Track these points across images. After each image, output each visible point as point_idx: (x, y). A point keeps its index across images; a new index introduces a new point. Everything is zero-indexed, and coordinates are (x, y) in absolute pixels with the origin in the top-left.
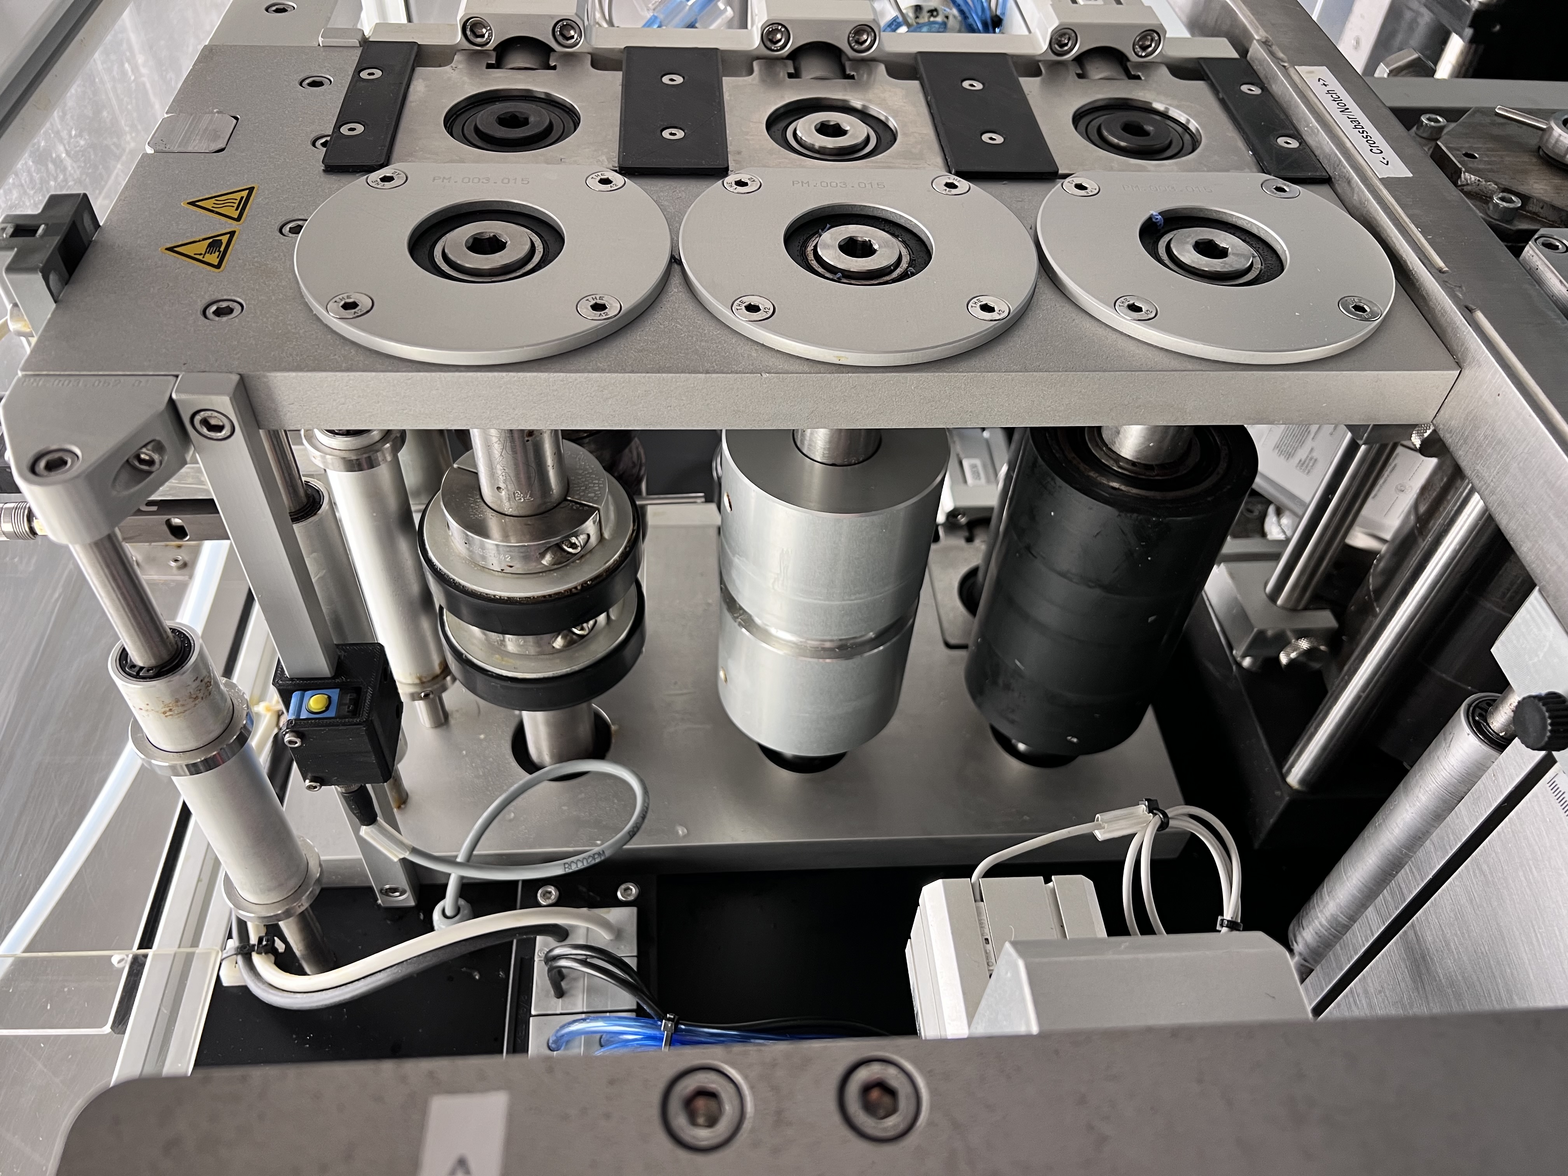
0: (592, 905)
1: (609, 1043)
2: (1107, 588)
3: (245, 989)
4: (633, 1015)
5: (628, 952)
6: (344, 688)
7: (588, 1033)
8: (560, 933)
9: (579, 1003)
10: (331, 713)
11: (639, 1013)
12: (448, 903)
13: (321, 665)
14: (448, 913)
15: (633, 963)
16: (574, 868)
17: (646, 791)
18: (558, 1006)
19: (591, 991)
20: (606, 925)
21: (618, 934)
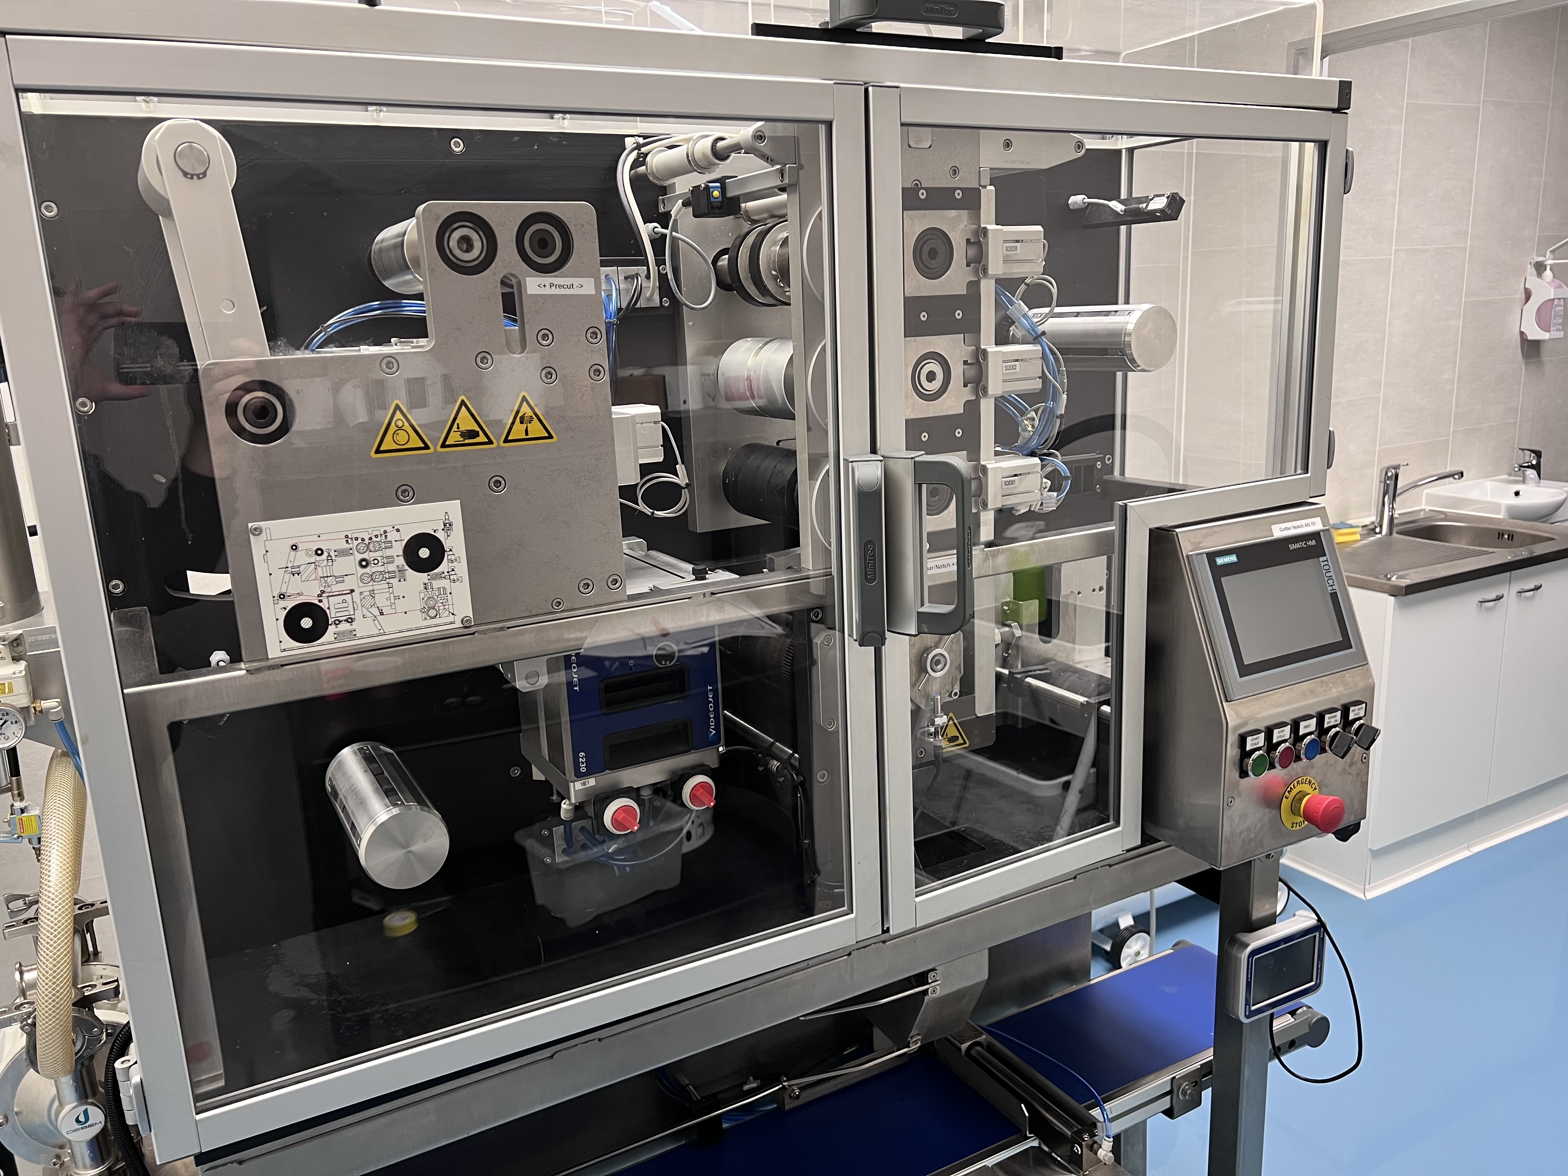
0: (660, 287)
1: (608, 299)
2: (769, 482)
3: (625, 149)
4: (619, 307)
5: (641, 304)
6: (722, 202)
7: (611, 290)
8: (648, 277)
9: (622, 286)
10: (712, 200)
11: (619, 310)
12: (660, 230)
13: (730, 194)
14: (655, 229)
15: (638, 306)
16: (671, 282)
17: (704, 308)
18: (621, 278)
19: (627, 290)
20: (652, 294)
21: (649, 299)
